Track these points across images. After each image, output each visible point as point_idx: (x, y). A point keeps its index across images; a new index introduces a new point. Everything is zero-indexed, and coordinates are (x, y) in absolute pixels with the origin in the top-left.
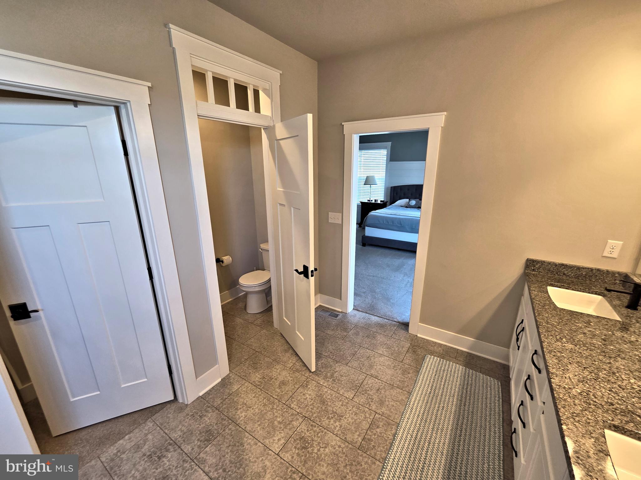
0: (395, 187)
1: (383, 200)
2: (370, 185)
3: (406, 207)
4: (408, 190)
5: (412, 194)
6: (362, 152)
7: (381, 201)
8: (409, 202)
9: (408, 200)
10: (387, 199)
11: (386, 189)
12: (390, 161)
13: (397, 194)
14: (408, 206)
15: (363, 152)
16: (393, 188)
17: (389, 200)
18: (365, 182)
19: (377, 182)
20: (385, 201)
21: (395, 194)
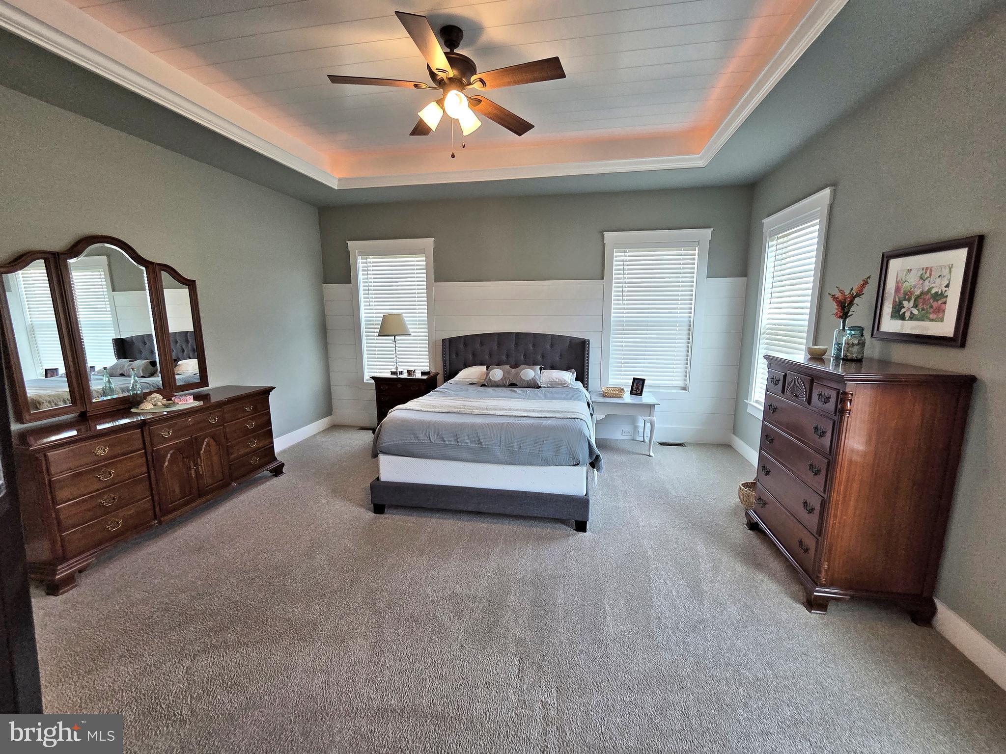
0: (451, 340)
1: (427, 369)
2: (395, 335)
3: (483, 385)
4: (482, 344)
5: (490, 355)
6: (368, 260)
7: (423, 373)
8: (487, 375)
9: (483, 368)
10: (436, 369)
11: (432, 344)
12: (437, 280)
13: (457, 354)
14: (486, 384)
15: (372, 260)
16: (447, 343)
17: (440, 370)
18: (381, 329)
19: (410, 330)
20: (433, 371)
21: (454, 356)
